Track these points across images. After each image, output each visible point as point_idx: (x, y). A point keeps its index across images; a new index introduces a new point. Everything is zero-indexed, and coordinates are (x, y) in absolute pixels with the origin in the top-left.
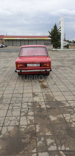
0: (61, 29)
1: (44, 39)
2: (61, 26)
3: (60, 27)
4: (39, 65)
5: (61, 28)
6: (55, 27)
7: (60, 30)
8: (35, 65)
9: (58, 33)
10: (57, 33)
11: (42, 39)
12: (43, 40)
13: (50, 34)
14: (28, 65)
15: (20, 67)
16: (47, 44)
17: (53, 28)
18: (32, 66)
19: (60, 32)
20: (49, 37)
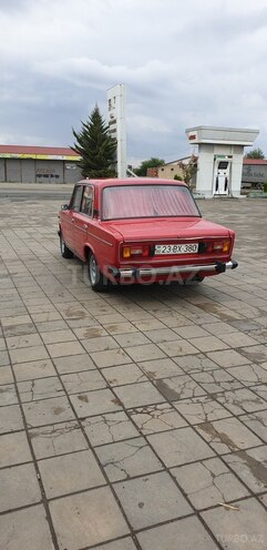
0: (118, 126)
1: (34, 157)
2: (117, 116)
3: (110, 119)
4: (195, 248)
5: (115, 122)
6: (96, 117)
7: (112, 127)
8: (183, 249)
9: (105, 138)
10: (104, 140)
11: (26, 156)
12: (31, 159)
13: (79, 141)
14: (160, 250)
15: (132, 257)
16: (46, 176)
17: (88, 120)
18: (172, 252)
19: (113, 135)
20: (76, 151)
